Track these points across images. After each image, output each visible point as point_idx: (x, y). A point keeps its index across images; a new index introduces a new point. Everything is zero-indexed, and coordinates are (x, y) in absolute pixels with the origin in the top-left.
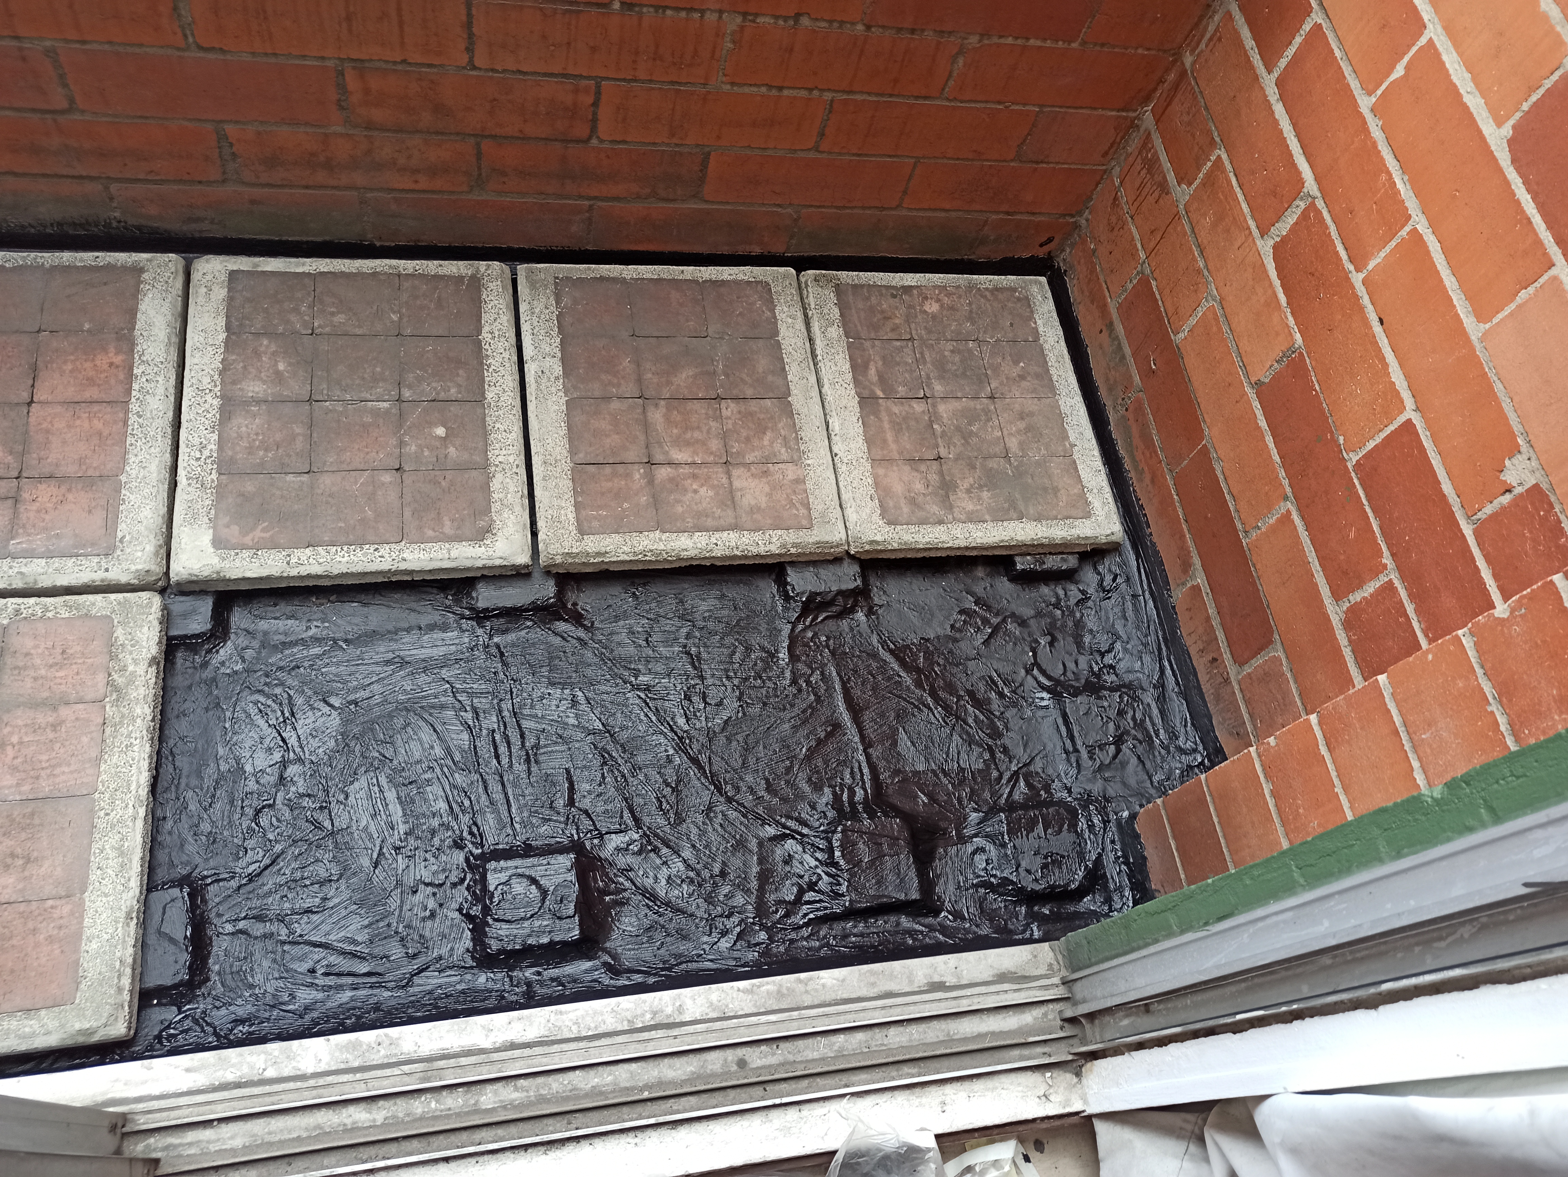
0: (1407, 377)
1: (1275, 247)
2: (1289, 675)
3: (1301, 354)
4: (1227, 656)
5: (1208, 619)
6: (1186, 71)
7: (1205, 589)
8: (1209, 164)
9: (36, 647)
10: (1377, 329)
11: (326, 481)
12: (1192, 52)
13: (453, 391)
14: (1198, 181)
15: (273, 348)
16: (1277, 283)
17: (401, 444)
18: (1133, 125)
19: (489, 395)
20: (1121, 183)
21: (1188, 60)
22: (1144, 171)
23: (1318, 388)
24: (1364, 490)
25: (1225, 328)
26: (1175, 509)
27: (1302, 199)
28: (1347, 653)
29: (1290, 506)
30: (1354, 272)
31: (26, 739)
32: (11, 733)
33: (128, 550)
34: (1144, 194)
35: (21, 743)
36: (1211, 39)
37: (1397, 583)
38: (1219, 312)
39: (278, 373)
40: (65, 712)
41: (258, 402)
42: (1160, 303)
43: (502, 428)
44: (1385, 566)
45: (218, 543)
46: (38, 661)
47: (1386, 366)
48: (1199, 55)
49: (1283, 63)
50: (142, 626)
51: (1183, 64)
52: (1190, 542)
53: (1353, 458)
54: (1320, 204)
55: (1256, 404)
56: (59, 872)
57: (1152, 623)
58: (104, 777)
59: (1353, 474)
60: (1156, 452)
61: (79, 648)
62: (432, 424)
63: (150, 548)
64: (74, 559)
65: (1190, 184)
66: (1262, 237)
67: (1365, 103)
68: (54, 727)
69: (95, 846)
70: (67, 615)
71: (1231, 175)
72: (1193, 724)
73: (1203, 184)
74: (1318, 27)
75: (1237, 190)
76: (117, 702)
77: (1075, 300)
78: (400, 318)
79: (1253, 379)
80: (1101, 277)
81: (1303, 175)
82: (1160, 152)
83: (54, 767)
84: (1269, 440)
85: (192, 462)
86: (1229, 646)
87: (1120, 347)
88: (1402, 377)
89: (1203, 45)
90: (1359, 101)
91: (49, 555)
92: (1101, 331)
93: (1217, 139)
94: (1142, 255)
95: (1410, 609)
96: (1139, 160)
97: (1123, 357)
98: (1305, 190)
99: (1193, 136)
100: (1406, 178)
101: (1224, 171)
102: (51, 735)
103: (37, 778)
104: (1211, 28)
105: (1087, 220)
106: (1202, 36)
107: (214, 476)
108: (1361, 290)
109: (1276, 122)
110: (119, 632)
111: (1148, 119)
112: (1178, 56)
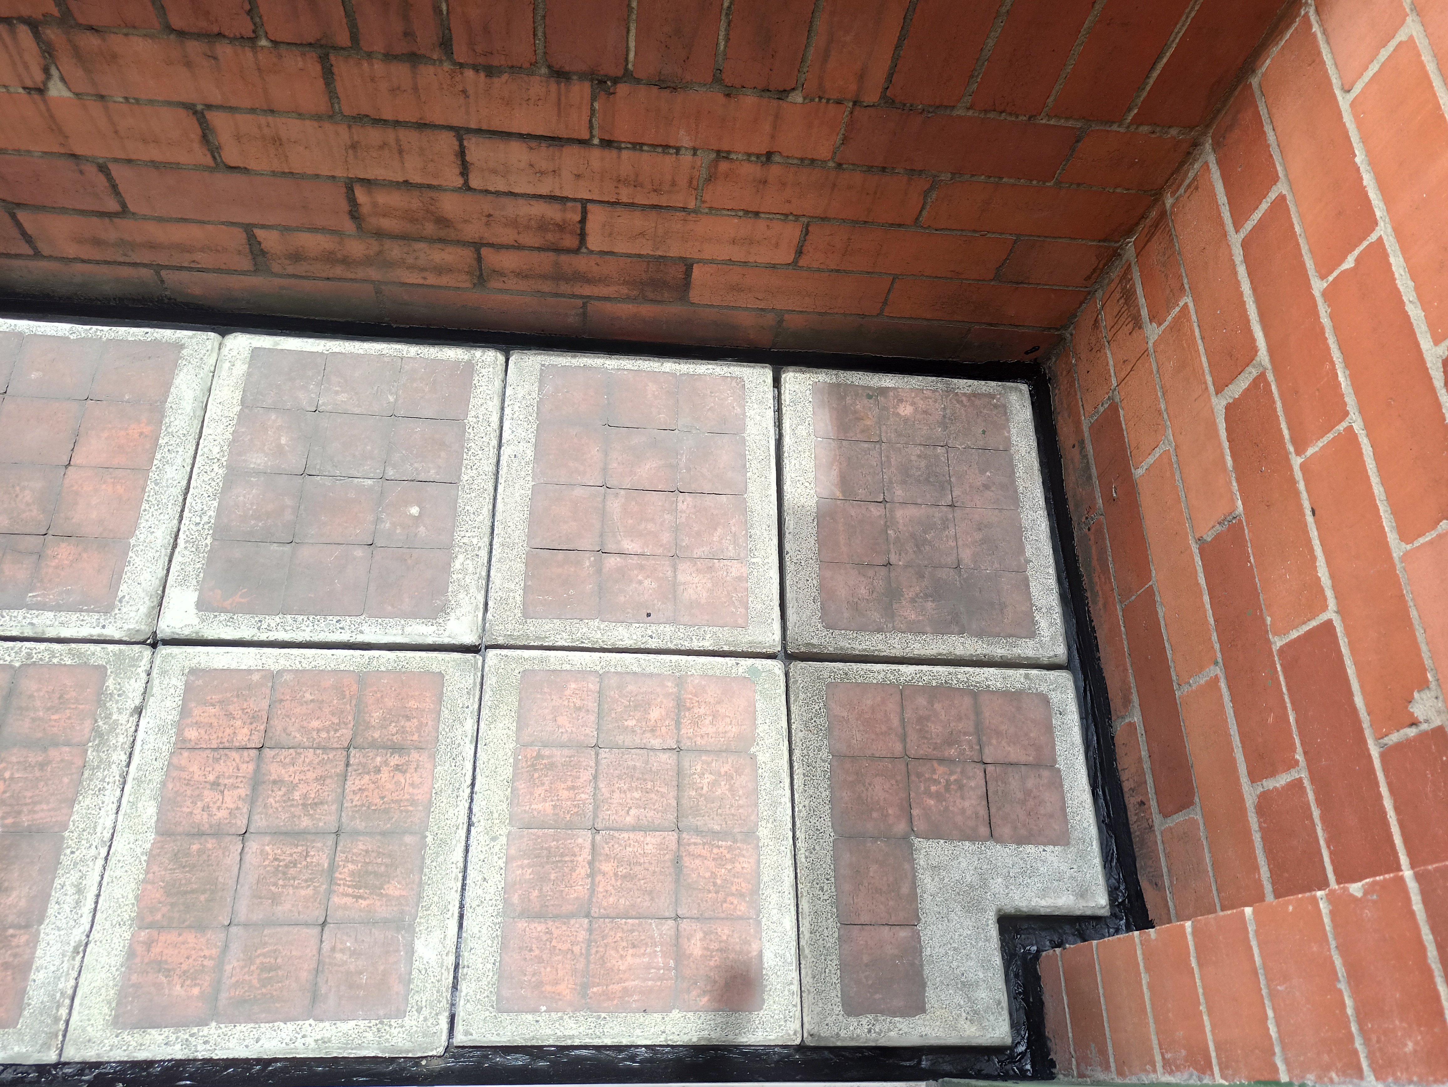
0: (1332, 576)
1: (1228, 407)
2: (1205, 843)
3: (1240, 521)
4: (1153, 803)
5: (1140, 759)
6: (1166, 212)
7: (1140, 729)
8: (1177, 309)
9: (39, 690)
10: (1310, 519)
11: (305, 553)
12: (1173, 194)
13: (432, 471)
14: (1166, 323)
15: (279, 422)
16: (1226, 445)
17: (378, 520)
18: (1116, 254)
19: (465, 478)
20: (1103, 306)
21: (1169, 201)
22: (1122, 301)
23: (1252, 561)
24: (1286, 678)
25: (1177, 477)
26: (1121, 640)
27: (1254, 367)
28: (1257, 837)
29: (1217, 671)
30: (1294, 455)
31: (17, 775)
32: (5, 769)
33: (124, 610)
34: (1120, 323)
35: (12, 778)
36: (1189, 186)
37: (1306, 783)
38: (1174, 459)
39: (280, 447)
40: (53, 753)
41: (258, 473)
42: (1125, 433)
43: (472, 510)
44: (1297, 762)
45: (202, 606)
46: (38, 703)
47: (1314, 559)
48: (1177, 199)
49: (1249, 225)
50: (130, 678)
51: (1164, 204)
52: (1132, 679)
53: (1278, 643)
54: (1270, 377)
55: (1198, 560)
56: (23, 903)
57: (1091, 749)
58: (75, 817)
59: (1276, 658)
60: (1110, 579)
61: (74, 694)
62: (408, 503)
63: (144, 610)
64: (78, 614)
65: (1160, 324)
66: (1217, 394)
67: (1318, 286)
68: (42, 766)
69: (57, 882)
70: (69, 662)
71: (1195, 325)
72: (1118, 859)
73: (1171, 328)
74: (1282, 198)
75: (1199, 342)
76: (97, 749)
77: (1055, 409)
78: (396, 400)
79: (1198, 536)
80: (1079, 394)
81: (1257, 344)
82: (1137, 285)
83: (35, 803)
84: (1206, 598)
85: (192, 526)
86: (1156, 793)
87: (1088, 467)
88: (1327, 574)
89: (1182, 190)
90: (1312, 282)
91: (58, 608)
92: (1074, 446)
93: (1187, 287)
94: (1114, 383)
95: (1316, 813)
96: (1119, 289)
97: (1090, 477)
98: (1258, 359)
99: (1166, 276)
100: (1348, 372)
101: (1189, 320)
102: (38, 774)
103: (19, 813)
104: (1191, 175)
105: (1071, 335)
106: (1183, 181)
107: (209, 541)
108: (1298, 475)
109: (1238, 283)
110: (110, 683)
111: (1130, 251)
112: (1157, 195)
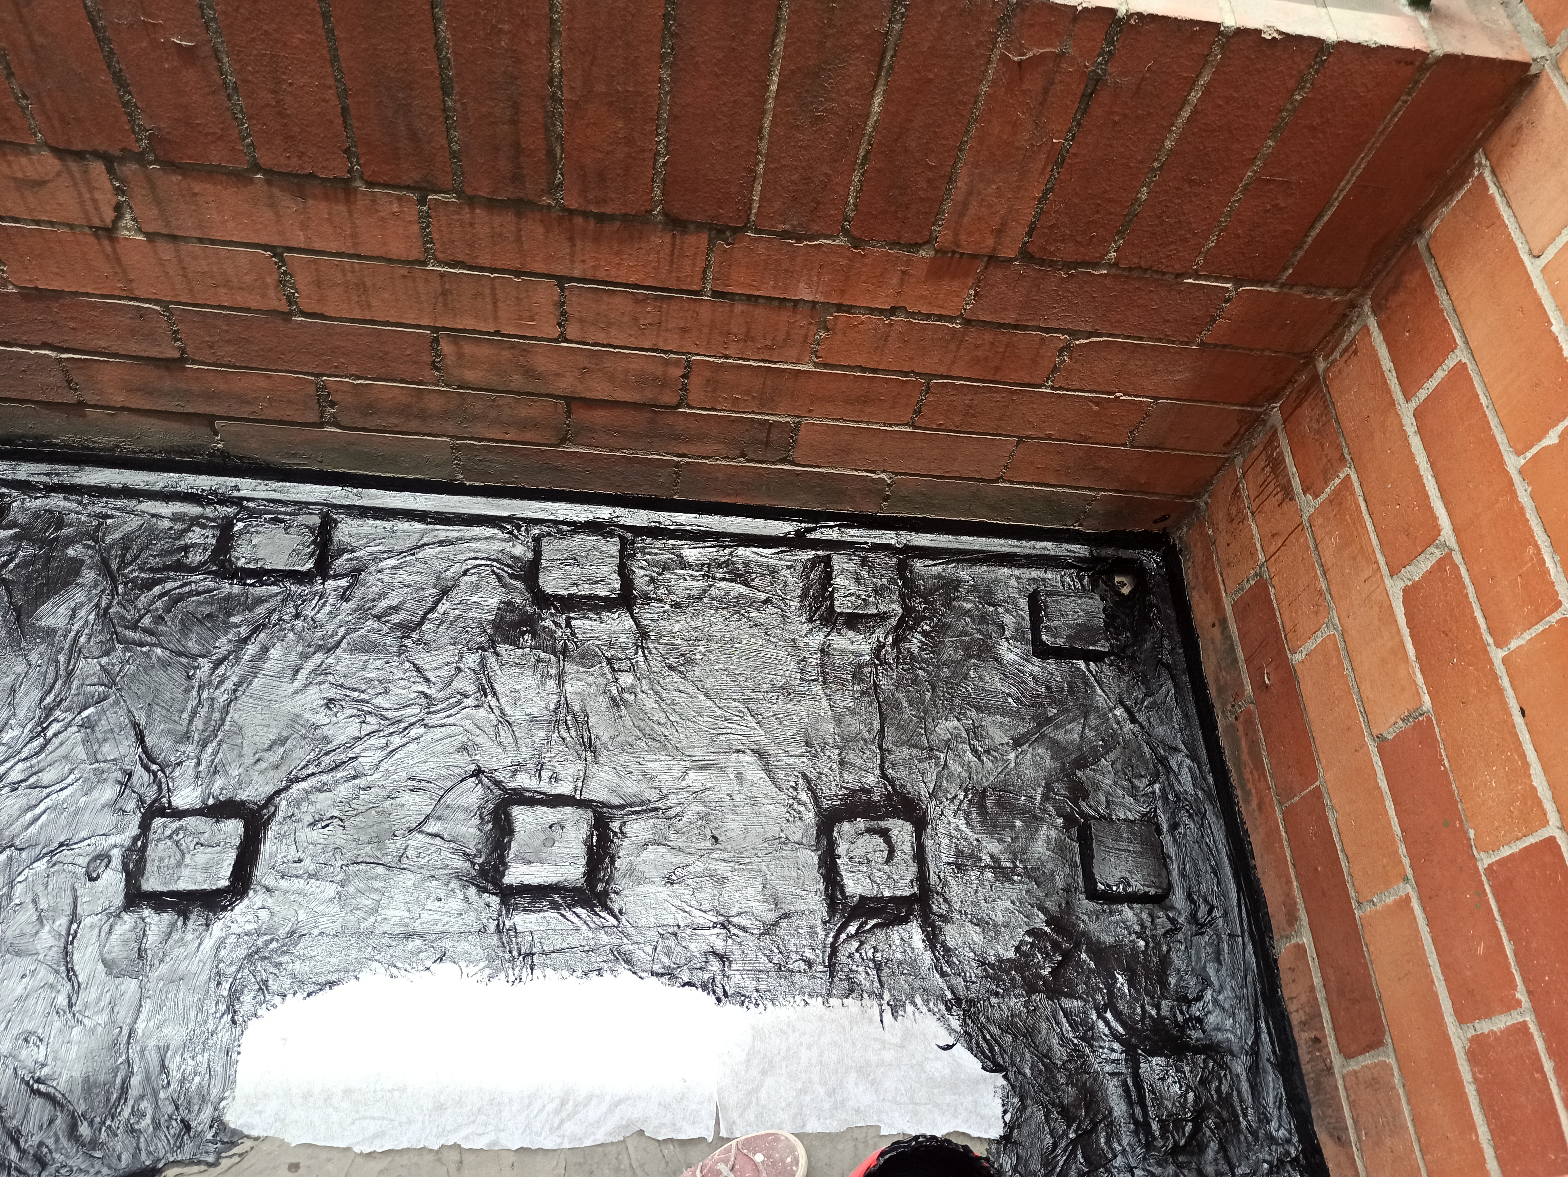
0: (1552, 786)
1: (1406, 591)
2: (1401, 1091)
3: (1429, 719)
4: (1331, 1041)
5: (1312, 989)
6: (1318, 376)
7: (1311, 952)
8: (1337, 481)
10: (1518, 719)
12: (1326, 358)
14: (1324, 496)
16: (1405, 631)
18: (1259, 420)
20: (1244, 474)
21: (1321, 365)
22: (1268, 469)
23: (1447, 764)
24: (1497, 901)
25: (1346, 664)
26: (1282, 847)
27: (1437, 547)
28: (1471, 1090)
29: (1409, 889)
30: (1494, 647)
34: (1267, 493)
36: (1346, 350)
37: (1533, 1028)
38: (1341, 645)
42: (1277, 613)
44: (1519, 1003)
47: (1526, 765)
48: (1332, 363)
49: (1423, 394)
51: (1315, 368)
52: (1297, 892)
53: (1485, 861)
54: (1457, 558)
55: (1376, 760)
57: (1250, 972)
59: (1484, 878)
60: (1265, 776)
65: (1316, 496)
66: (1392, 576)
67: (1513, 463)
71: (1361, 499)
72: (1288, 1107)
73: (1330, 501)
74: (1461, 367)
75: (1367, 517)
77: (1188, 583)
79: (1375, 732)
80: (1217, 567)
81: (1440, 522)
82: (1285, 454)
84: (1390, 805)
86: (1334, 1029)
87: (1232, 649)
88: (1545, 784)
89: (1337, 354)
90: (1506, 458)
92: (1214, 625)
93: (1348, 457)
94: (1261, 558)
95: (1548, 1066)
96: (1263, 456)
97: (1235, 661)
98: (1441, 538)
99: (1322, 446)
100: (1557, 558)
101: (1353, 493)
104: (1347, 338)
105: (1206, 503)
106: (1337, 344)
108: (1500, 669)
109: (1411, 457)
111: (1276, 415)
112: (1310, 360)
